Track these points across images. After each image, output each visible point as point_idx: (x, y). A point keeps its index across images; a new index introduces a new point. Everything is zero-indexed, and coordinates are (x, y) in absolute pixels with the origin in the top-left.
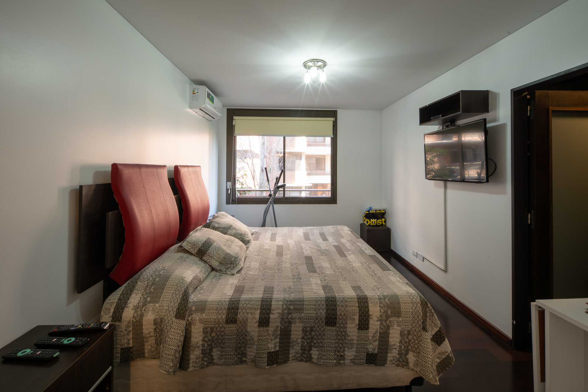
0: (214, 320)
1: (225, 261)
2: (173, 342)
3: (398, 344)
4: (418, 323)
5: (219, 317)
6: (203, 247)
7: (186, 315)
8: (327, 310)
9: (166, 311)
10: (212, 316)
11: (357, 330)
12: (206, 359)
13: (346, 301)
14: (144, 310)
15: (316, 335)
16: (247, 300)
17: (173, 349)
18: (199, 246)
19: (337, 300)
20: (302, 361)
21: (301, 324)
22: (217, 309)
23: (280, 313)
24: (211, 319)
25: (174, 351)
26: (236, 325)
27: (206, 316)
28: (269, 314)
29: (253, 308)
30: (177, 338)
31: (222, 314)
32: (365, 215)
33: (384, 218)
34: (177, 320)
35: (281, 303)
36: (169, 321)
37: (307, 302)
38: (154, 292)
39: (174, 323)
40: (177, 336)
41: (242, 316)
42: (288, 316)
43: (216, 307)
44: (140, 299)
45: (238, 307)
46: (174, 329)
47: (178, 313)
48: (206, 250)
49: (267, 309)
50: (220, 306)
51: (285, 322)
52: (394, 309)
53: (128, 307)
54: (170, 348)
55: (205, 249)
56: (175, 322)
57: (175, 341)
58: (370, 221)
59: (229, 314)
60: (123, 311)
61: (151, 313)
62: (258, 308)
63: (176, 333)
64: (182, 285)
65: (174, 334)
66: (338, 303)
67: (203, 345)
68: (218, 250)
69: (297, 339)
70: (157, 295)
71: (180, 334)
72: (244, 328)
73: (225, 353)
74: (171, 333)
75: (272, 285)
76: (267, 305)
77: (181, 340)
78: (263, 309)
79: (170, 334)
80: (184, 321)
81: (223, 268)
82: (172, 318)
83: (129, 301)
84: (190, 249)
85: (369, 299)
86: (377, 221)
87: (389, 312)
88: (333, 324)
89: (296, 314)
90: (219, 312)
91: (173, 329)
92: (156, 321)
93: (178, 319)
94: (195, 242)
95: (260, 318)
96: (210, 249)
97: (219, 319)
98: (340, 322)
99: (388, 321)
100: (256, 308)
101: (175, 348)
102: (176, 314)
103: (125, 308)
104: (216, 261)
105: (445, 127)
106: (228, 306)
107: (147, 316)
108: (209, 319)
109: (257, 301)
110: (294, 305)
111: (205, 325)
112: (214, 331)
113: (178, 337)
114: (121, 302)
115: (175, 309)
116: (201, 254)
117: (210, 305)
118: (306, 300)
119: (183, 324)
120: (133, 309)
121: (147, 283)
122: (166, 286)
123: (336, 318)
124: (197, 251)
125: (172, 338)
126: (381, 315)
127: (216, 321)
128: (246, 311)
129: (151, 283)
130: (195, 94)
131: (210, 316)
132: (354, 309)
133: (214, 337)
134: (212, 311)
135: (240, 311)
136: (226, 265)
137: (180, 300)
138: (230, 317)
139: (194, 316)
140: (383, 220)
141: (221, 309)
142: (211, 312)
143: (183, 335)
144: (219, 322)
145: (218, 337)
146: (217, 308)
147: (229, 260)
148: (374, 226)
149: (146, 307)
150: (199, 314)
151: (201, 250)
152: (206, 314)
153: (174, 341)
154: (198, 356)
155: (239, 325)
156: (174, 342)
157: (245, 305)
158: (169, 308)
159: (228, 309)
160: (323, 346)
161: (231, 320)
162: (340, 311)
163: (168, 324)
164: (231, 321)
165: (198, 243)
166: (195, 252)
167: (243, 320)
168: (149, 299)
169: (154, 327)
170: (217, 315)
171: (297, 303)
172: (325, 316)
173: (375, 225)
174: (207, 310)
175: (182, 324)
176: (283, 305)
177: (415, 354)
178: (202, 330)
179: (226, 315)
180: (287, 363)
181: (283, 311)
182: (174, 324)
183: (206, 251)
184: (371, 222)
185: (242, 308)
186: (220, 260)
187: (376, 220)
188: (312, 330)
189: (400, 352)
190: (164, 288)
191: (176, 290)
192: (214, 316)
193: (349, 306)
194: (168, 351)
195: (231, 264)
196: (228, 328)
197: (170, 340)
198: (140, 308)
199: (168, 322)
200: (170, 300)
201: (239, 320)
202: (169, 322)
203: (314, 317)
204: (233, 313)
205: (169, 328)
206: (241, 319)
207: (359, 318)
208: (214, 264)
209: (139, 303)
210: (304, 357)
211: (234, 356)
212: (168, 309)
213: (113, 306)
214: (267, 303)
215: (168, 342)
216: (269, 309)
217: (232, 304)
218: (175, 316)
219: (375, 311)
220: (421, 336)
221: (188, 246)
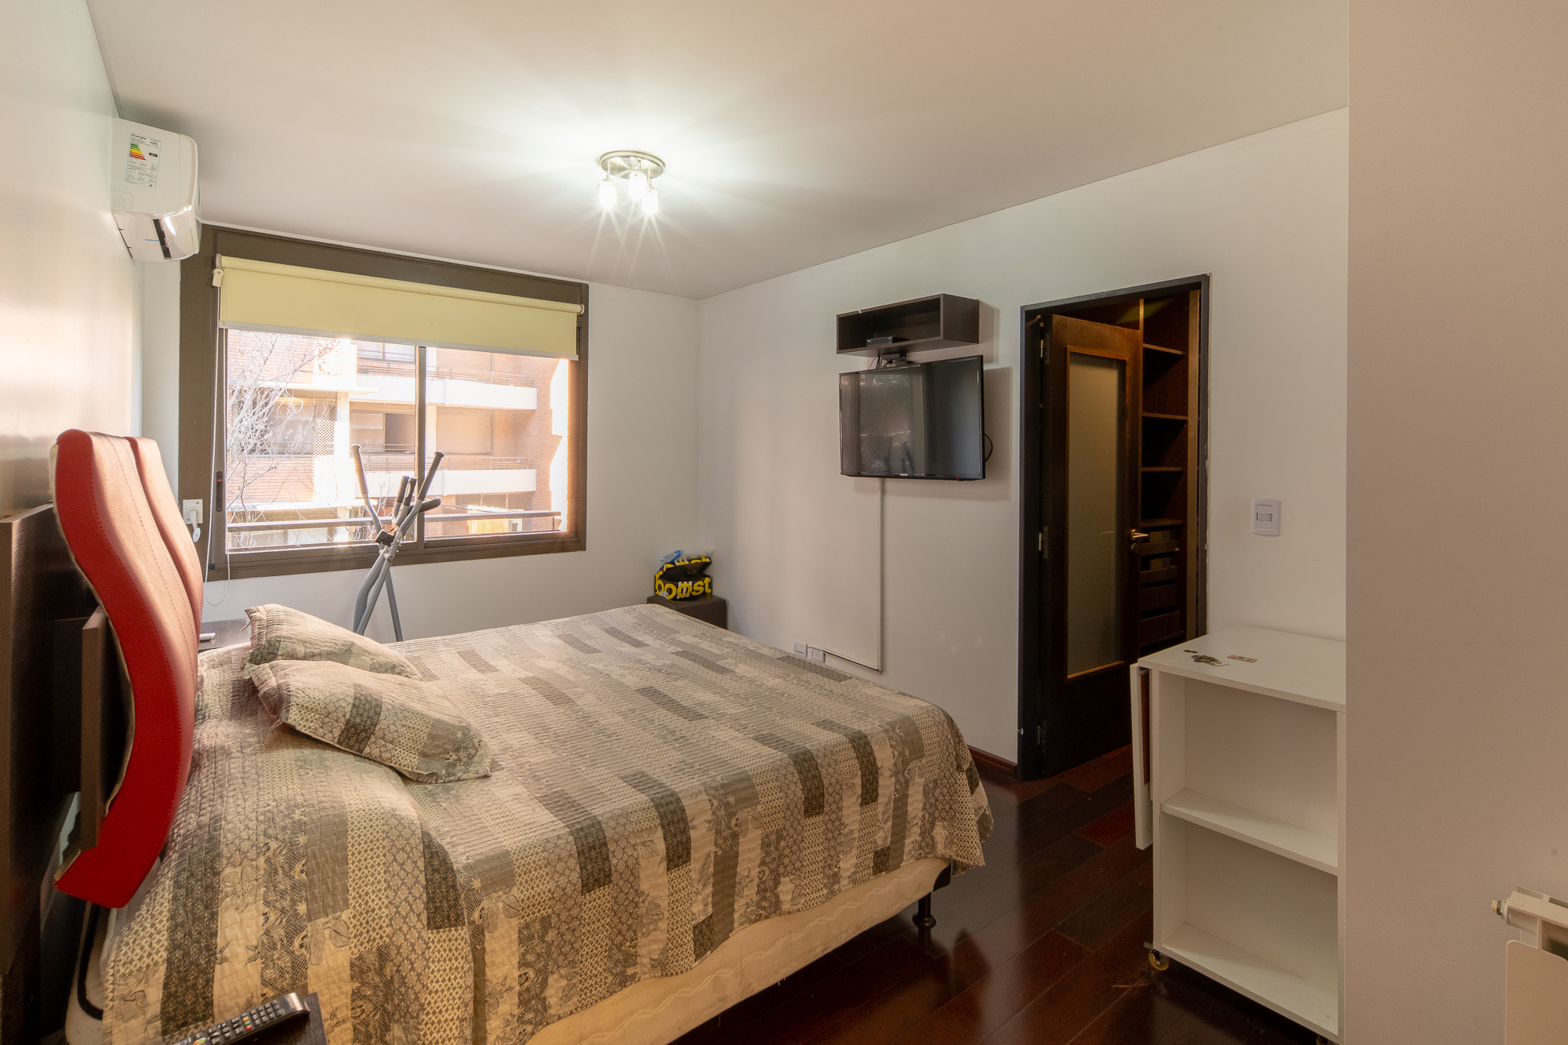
0: (550, 895)
1: (436, 746)
2: (448, 1000)
3: (920, 814)
4: (948, 760)
5: (563, 881)
6: (358, 714)
7: (462, 909)
8: (804, 781)
9: (391, 920)
10: (541, 887)
11: (859, 808)
12: (530, 1016)
13: (831, 751)
14: (301, 946)
15: (788, 846)
16: (619, 816)
17: (452, 1020)
18: (344, 716)
19: (815, 757)
20: (759, 918)
21: (759, 831)
22: (548, 863)
23: (709, 822)
24: (539, 894)
25: (457, 1023)
26: (609, 888)
27: (522, 892)
28: (685, 831)
29: (642, 830)
30: (455, 984)
31: (567, 872)
32: (661, 573)
33: (709, 577)
34: (438, 933)
35: (704, 797)
36: (413, 945)
37: (758, 777)
38: (311, 881)
39: (430, 944)
40: (455, 978)
41: (622, 859)
42: (729, 822)
43: (544, 859)
44: (267, 919)
45: (605, 838)
46: (439, 961)
47: (435, 912)
48: (372, 724)
49: (678, 822)
50: (553, 852)
51: (726, 839)
52: (912, 743)
53: (224, 960)
54: (443, 1020)
55: (366, 721)
56: (433, 942)
57: (454, 994)
58: (677, 587)
59: (585, 866)
60: (209, 982)
61: (332, 946)
62: (655, 826)
63: (448, 971)
64: (406, 833)
65: (444, 975)
66: (819, 761)
67: (523, 978)
68: (405, 717)
69: (749, 871)
70: (328, 888)
71: (462, 968)
72: (632, 887)
73: (581, 976)
74: (432, 976)
75: (634, 769)
76: (673, 812)
77: (469, 984)
78: (668, 825)
79: (432, 981)
80: (462, 929)
81: (437, 767)
82: (422, 934)
83: (218, 940)
84: (316, 729)
85: (869, 738)
86: (693, 586)
87: (907, 753)
88: (817, 811)
89: (745, 810)
90: (557, 869)
91: (436, 963)
92: (358, 963)
93: (441, 930)
94: (327, 705)
95: (667, 849)
96: (382, 717)
97: (564, 886)
98: (831, 799)
99: (907, 771)
100: (650, 827)
101: (458, 1013)
102: (429, 918)
103: (213, 968)
104: (410, 750)
105: (884, 362)
106: (576, 844)
107: (320, 959)
108: (534, 896)
109: (644, 809)
110: (733, 792)
111: (523, 917)
112: (553, 925)
113: (458, 980)
114: (186, 954)
115: (420, 906)
116: (357, 739)
117: (522, 858)
118: (753, 775)
119: (462, 939)
120: (252, 960)
121: (268, 860)
122: (350, 848)
123: (822, 795)
124: (342, 732)
125: (440, 989)
126: (895, 764)
127: (555, 895)
128: (628, 842)
129: (281, 858)
130: (142, 158)
131: (536, 889)
132: (852, 765)
133: (553, 941)
134: (536, 874)
135: (611, 847)
136: (441, 756)
137: (426, 875)
138: (592, 872)
139: (485, 903)
140: (707, 580)
141: (559, 859)
142: (534, 878)
143: (470, 969)
144: (564, 894)
145: (562, 939)
146: (548, 859)
147: (449, 740)
148: (685, 599)
149: (304, 933)
150: (501, 893)
151: (354, 726)
152: (521, 888)
153: (448, 995)
154: (509, 1017)
155: (617, 884)
156: (451, 998)
157: (620, 829)
158: (397, 907)
159: (580, 853)
160: (802, 866)
161: (596, 877)
162: (828, 777)
163: (413, 956)
164: (596, 880)
165: (337, 704)
166: (335, 738)
167: (627, 866)
168: (302, 908)
169: (349, 987)
170: (554, 877)
171: (740, 786)
172: (803, 797)
173: (688, 596)
174: (520, 875)
175: (459, 938)
176: (710, 801)
177: (946, 823)
178: (518, 936)
179: (579, 871)
180: (729, 937)
181: (714, 813)
182: (433, 948)
183: (373, 727)
184: (679, 590)
185: (614, 838)
186: (419, 747)
187: (690, 582)
188: (780, 838)
189: (923, 828)
190: (345, 860)
191: (394, 850)
192: (546, 885)
193: (840, 762)
194: (438, 1032)
195: (457, 750)
196: (590, 902)
197: (436, 997)
198: (279, 946)
199: (413, 950)
200: (389, 886)
201: (616, 870)
202: (416, 947)
203: (783, 805)
204: (596, 858)
205: (419, 965)
206: (621, 867)
207: (862, 781)
208: (406, 763)
209: (267, 933)
210: (764, 908)
211: (606, 975)
212: (398, 912)
213: (156, 976)
214: (672, 807)
215: (433, 1005)
216: (683, 820)
217: (586, 837)
218: (428, 923)
219: (885, 757)
220: (956, 783)
221: (307, 720)
